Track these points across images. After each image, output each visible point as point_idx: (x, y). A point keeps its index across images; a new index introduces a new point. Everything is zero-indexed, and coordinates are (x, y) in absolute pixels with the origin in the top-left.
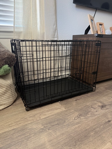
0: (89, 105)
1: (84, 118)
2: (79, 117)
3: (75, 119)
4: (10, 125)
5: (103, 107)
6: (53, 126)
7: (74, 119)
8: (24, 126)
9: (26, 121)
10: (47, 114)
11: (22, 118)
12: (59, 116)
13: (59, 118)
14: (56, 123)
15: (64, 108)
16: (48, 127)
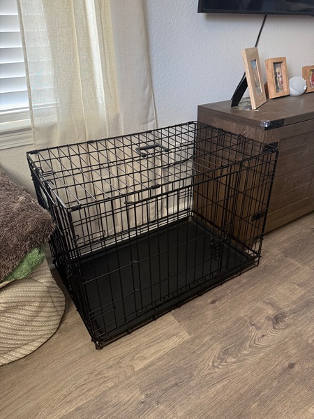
0: (245, 316)
1: (234, 360)
2: (222, 359)
3: (215, 364)
4: (66, 396)
5: (277, 320)
6: (166, 390)
7: (213, 366)
8: (99, 396)
9: (101, 381)
10: (147, 356)
11: (91, 373)
12: (177, 361)
13: (177, 365)
14: (173, 381)
15: (187, 334)
16: (156, 396)
